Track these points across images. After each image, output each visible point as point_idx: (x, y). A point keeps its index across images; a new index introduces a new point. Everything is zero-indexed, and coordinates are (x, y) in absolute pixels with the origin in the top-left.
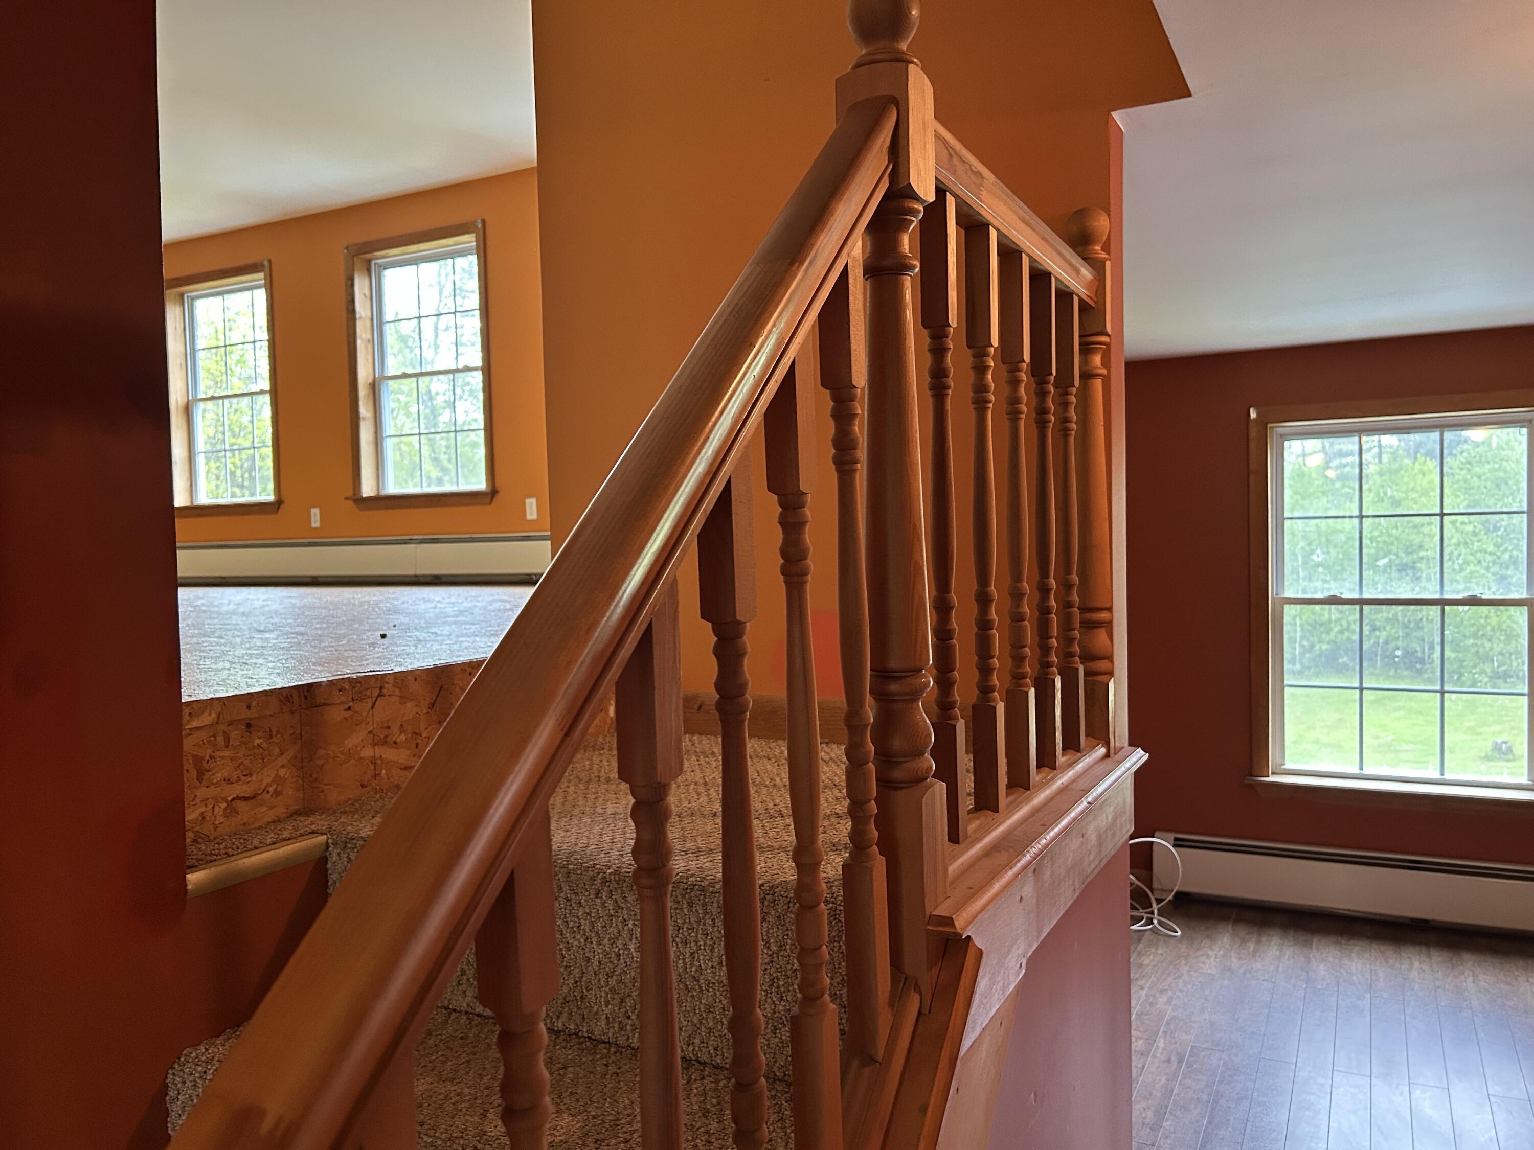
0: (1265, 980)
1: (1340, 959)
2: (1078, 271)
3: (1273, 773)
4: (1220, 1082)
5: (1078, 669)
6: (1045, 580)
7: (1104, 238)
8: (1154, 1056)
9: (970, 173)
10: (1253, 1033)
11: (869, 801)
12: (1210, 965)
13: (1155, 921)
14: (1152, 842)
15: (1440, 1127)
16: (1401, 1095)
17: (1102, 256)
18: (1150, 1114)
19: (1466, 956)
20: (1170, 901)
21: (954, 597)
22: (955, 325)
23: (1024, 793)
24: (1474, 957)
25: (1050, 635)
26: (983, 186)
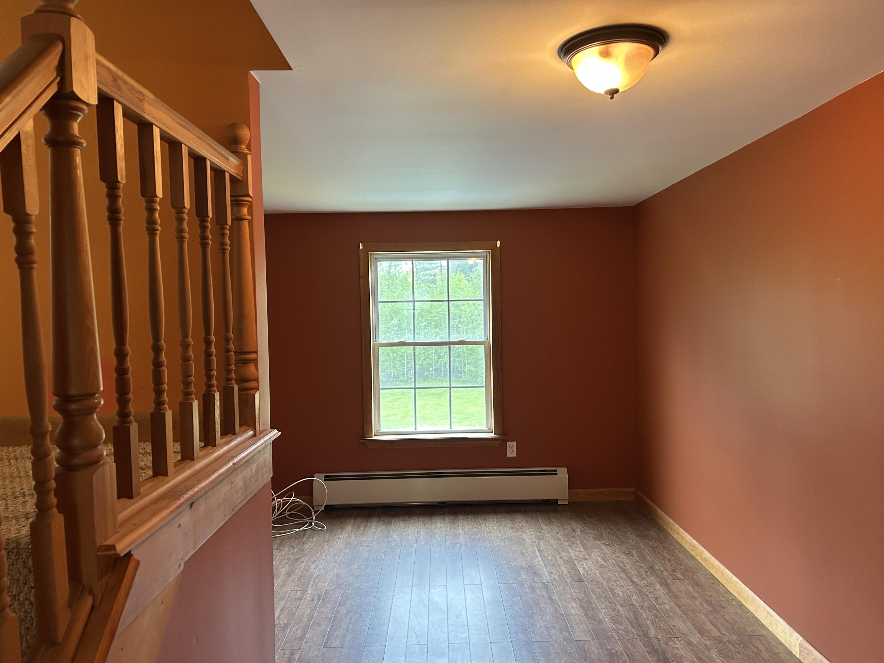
0: (367, 546)
1: (404, 528)
2: (228, 159)
3: (374, 435)
4: (339, 606)
5: (233, 387)
6: (208, 336)
7: (247, 142)
8: (305, 599)
9: (134, 92)
10: (358, 576)
11: (50, 480)
12: (340, 543)
13: (313, 524)
14: (313, 479)
15: (441, 605)
16: (425, 593)
17: (246, 151)
18: (299, 632)
19: (460, 517)
20: (321, 511)
21: (128, 348)
22: (124, 181)
23: (190, 462)
24: (463, 517)
25: (212, 368)
26: (145, 101)
